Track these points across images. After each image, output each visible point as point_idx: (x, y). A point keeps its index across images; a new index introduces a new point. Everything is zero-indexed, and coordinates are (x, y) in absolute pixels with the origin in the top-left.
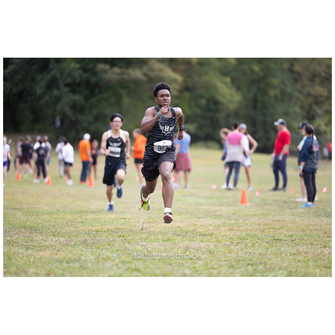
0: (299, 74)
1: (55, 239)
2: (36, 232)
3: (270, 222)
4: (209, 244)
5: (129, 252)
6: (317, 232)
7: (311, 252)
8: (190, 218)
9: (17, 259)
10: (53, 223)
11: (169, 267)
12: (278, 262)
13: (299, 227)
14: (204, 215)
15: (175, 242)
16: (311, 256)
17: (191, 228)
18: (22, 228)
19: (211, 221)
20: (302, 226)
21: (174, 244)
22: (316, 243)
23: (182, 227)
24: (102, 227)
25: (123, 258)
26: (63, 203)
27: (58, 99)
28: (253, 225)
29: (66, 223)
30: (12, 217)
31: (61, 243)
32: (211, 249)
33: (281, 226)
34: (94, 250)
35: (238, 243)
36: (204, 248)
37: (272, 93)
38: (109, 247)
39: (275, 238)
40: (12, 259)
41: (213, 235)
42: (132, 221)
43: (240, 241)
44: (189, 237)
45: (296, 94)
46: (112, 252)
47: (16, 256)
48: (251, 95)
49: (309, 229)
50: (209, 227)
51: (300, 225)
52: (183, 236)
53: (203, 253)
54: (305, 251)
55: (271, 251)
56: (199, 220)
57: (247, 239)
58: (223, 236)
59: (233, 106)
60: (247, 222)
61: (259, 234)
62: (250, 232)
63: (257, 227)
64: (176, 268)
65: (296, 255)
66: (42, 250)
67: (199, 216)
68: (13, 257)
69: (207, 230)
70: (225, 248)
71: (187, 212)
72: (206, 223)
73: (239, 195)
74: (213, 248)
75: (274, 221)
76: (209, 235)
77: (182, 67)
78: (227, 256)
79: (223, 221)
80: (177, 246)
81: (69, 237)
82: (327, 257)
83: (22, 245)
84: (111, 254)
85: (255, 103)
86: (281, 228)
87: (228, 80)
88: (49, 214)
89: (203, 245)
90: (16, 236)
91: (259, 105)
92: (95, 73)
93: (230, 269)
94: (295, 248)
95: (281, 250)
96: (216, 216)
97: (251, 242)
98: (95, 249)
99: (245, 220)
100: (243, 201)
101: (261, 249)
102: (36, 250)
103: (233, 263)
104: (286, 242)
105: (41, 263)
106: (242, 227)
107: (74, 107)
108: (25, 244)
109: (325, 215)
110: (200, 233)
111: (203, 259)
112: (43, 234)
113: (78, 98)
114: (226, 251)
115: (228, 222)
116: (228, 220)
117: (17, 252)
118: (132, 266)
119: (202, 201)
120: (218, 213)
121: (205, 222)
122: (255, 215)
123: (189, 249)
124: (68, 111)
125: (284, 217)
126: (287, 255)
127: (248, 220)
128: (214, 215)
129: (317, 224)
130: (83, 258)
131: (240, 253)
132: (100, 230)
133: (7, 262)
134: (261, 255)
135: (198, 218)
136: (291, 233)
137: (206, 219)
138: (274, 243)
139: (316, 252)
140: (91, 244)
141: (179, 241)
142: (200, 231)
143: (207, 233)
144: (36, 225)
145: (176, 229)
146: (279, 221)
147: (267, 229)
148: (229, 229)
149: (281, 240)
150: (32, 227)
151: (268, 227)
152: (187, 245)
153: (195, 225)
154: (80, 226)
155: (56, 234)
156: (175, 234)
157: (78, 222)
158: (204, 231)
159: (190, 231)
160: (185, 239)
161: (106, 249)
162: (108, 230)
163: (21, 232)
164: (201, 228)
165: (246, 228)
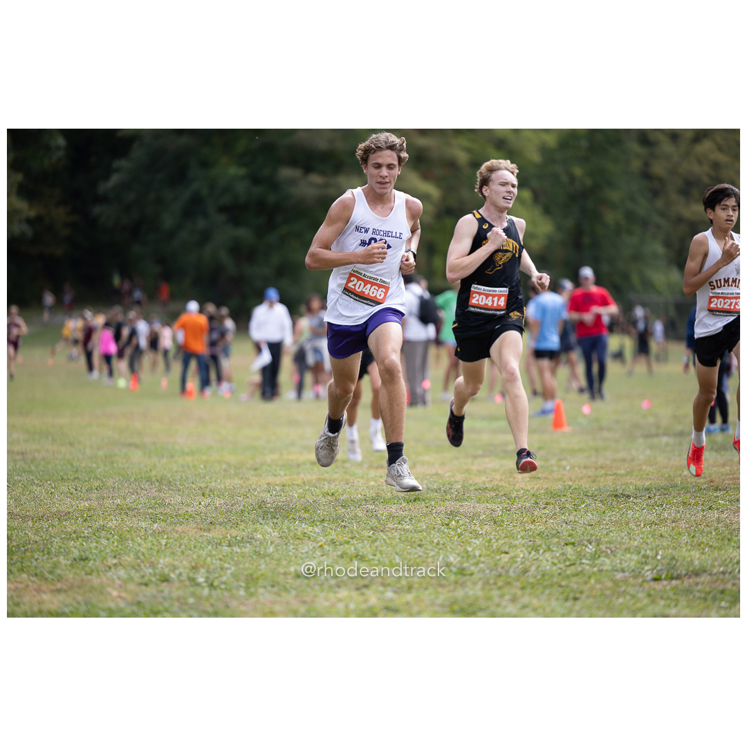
0: (661, 180)
1: (205, 501)
2: (169, 489)
3: (608, 462)
4: (494, 506)
5: (343, 524)
7: (683, 520)
8: (457, 458)
9: (136, 539)
10: (201, 471)
11: (420, 551)
12: (623, 538)
13: (663, 471)
14: (484, 451)
16: (683, 527)
17: (459, 477)
18: (144, 481)
19: (497, 462)
20: (668, 470)
21: (427, 507)
22: (694, 501)
23: (442, 474)
24: (293, 477)
25: (333, 535)
26: (219, 433)
27: (205, 237)
28: (577, 469)
29: (225, 471)
30: (125, 461)
31: (216, 508)
32: (496, 515)
33: (628, 470)
34: (279, 521)
35: (547, 504)
36: (484, 513)
37: (611, 217)
38: (306, 515)
39: (615, 493)
40: (127, 540)
41: (500, 489)
43: (552, 501)
44: (456, 493)
45: (656, 219)
46: (313, 524)
47: (134, 534)
48: (569, 223)
50: (494, 474)
51: (664, 468)
52: (445, 491)
53: (482, 523)
54: (672, 517)
55: (610, 517)
56: (476, 462)
57: (565, 496)
58: (518, 490)
59: (535, 244)
60: (564, 463)
61: (588, 486)
62: (570, 483)
63: (584, 472)
64: (432, 554)
65: (656, 524)
66: (181, 523)
68: (128, 536)
69: (489, 479)
70: (524, 514)
72: (489, 466)
74: (500, 513)
75: (614, 460)
77: (439, 172)
78: (527, 528)
80: (434, 511)
81: (232, 496)
82: (713, 528)
83: (145, 514)
84: (310, 529)
85: (577, 237)
86: (628, 473)
87: (526, 193)
88: (192, 453)
89: (480, 508)
90: (133, 496)
91: (586, 240)
92: (274, 185)
93: (533, 553)
94: (654, 511)
95: (627, 515)
96: (506, 454)
97: (572, 502)
98: (280, 518)
99: (560, 460)
100: (557, 424)
101: (589, 514)
102: (171, 523)
104: (639, 501)
105: (179, 547)
106: (556, 473)
107: (236, 250)
109: (712, 449)
111: (482, 534)
112: (183, 492)
113: (244, 234)
114: (525, 520)
117: (135, 526)
118: (351, 549)
119: (480, 424)
120: (510, 448)
121: (485, 466)
122: (581, 450)
123: (456, 516)
124: (225, 258)
125: (634, 453)
126: (640, 525)
127: (565, 459)
128: (502, 451)
130: (259, 536)
131: (552, 523)
132: (290, 483)
133: (117, 546)
134: (592, 525)
136: (647, 484)
137: (487, 460)
138: (614, 503)
139: (693, 518)
140: (272, 510)
141: (437, 502)
142: (476, 481)
143: (489, 486)
144: (169, 476)
145: (431, 479)
146: (624, 460)
147: (601, 476)
148: (531, 478)
149: (628, 497)
150: (161, 480)
151: (603, 472)
152: (452, 508)
153: (468, 471)
154: (252, 475)
155: (207, 492)
156: (429, 489)
157: (247, 468)
158: (484, 483)
159: (456, 482)
160: (448, 497)
161: (302, 520)
162: (304, 483)
163: (142, 489)
164: (479, 477)
165: (562, 475)
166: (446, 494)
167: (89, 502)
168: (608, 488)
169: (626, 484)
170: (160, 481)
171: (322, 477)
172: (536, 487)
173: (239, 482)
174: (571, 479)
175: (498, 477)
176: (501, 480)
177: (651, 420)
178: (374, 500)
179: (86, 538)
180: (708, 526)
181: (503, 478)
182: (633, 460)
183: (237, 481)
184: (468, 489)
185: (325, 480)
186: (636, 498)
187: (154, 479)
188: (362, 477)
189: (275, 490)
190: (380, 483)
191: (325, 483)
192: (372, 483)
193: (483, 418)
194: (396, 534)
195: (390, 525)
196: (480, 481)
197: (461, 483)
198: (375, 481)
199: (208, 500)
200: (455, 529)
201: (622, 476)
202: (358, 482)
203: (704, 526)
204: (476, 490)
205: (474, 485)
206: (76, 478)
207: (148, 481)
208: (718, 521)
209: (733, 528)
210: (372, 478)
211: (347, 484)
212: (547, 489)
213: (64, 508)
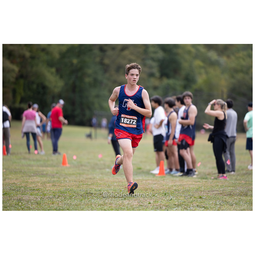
0: (107, 66)
3: (84, 179)
4: (37, 197)
6: (119, 187)
7: (114, 203)
8: (23, 177)
13: (106, 183)
14: (34, 174)
15: (11, 195)
16: (114, 206)
17: (23, 185)
19: (39, 178)
20: (108, 183)
21: (10, 197)
23: (16, 183)
28: (71, 182)
32: (38, 201)
33: (92, 182)
35: (59, 196)
36: (33, 200)
37: (87, 80)
39: (86, 192)
41: (40, 190)
43: (61, 195)
44: (22, 191)
45: (106, 81)
48: (71, 82)
49: (113, 185)
50: (37, 183)
52: (17, 190)
53: (32, 204)
54: (109, 202)
55: (84, 202)
56: (30, 178)
58: (47, 190)
59: (57, 90)
60: (66, 179)
61: (76, 189)
62: (69, 188)
63: (74, 183)
65: (103, 205)
67: (30, 175)
69: (35, 186)
70: (49, 200)
71: (21, 172)
72: (36, 180)
73: (61, 159)
74: (40, 200)
75: (87, 179)
77: (18, 60)
78: (51, 206)
79: (48, 179)
80: (12, 199)
82: (126, 207)
85: (74, 88)
86: (92, 184)
87: (53, 70)
89: (32, 197)
91: (77, 90)
94: (102, 200)
95: (91, 201)
96: (43, 175)
97: (69, 196)
99: (65, 178)
100: (64, 163)
101: (76, 201)
104: (96, 195)
106: (63, 183)
110: (30, 188)
111: (32, 208)
114: (50, 203)
115: (52, 179)
116: (52, 178)
119: (32, 163)
120: (45, 173)
121: (34, 180)
122: (73, 174)
123: (21, 201)
125: (95, 175)
126: (96, 205)
127: (67, 178)
128: (41, 174)
129: (120, 182)
131: (61, 204)
134: (77, 205)
135: (29, 176)
136: (100, 188)
137: (35, 178)
138: (86, 196)
139: (118, 203)
141: (14, 195)
142: (30, 186)
143: (35, 188)
145: (12, 185)
146: (91, 179)
147: (81, 185)
149: (92, 194)
151: (82, 183)
152: (20, 197)
153: (27, 182)
156: (11, 189)
158: (33, 187)
159: (22, 187)
160: (18, 193)
164: (31, 185)
165: (65, 184)
166: (18, 192)
168: (84, 190)
169: (91, 188)
172: (55, 189)
174: (69, 186)
176: (40, 186)
177: (102, 162)
180: (124, 206)
182: (94, 179)
184: (27, 190)
186: (95, 194)
193: (34, 160)
197: (24, 187)
200: (21, 206)
201: (90, 185)
203: (122, 206)
204: (30, 190)
208: (128, 204)
209: (134, 207)
212: (59, 190)
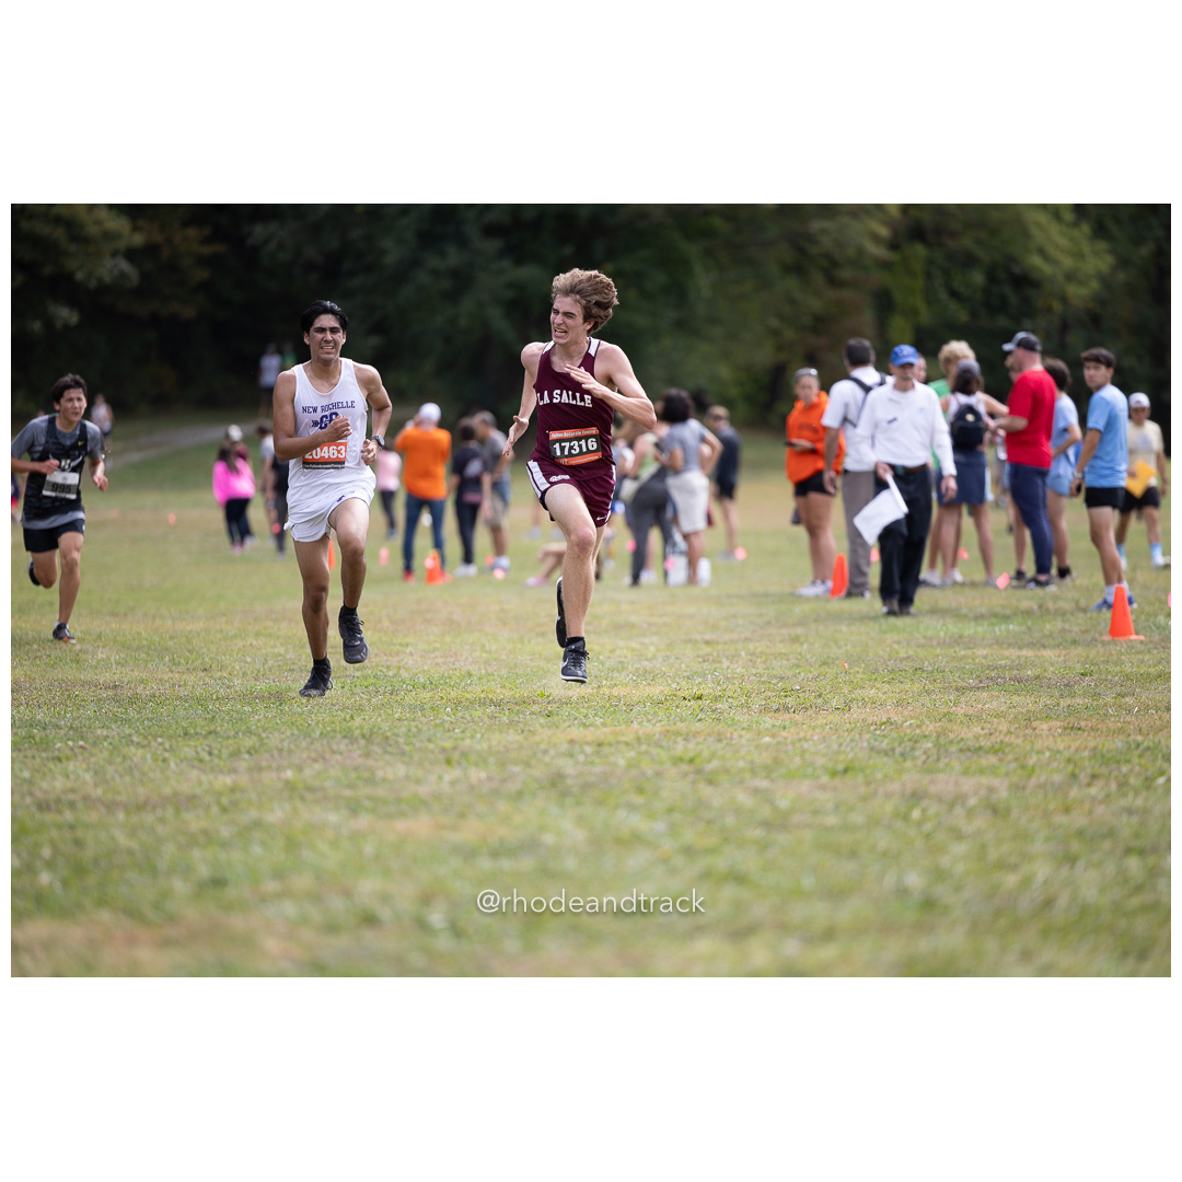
1: (451, 774)
2: (385, 752)
4: (996, 782)
5: (708, 815)
8: (927, 693)
10: (446, 718)
11: (850, 866)
14: (978, 678)
15: (874, 776)
17: (930, 727)
18: (339, 737)
19: (1002, 700)
21: (868, 783)
23: (899, 722)
24: (618, 728)
25: (689, 836)
26: (483, 649)
28: (1152, 710)
31: (471, 787)
32: (998, 799)
34: (588, 811)
35: (1094, 777)
36: (974, 795)
38: (639, 800)
40: (300, 845)
41: (1006, 750)
42: (726, 706)
43: (1105, 770)
44: (924, 757)
46: (652, 816)
47: (314, 836)
50: (995, 721)
52: (902, 755)
53: (970, 813)
56: (962, 699)
57: (1128, 761)
58: (1040, 752)
60: (1129, 700)
62: (1140, 738)
64: (873, 871)
66: (403, 815)
67: (961, 684)
68: (303, 839)
69: (986, 731)
70: (1050, 797)
72: (987, 707)
74: (1006, 795)
76: (993, 750)
78: (1056, 823)
79: (1045, 700)
80: (881, 790)
81: (502, 764)
83: (338, 798)
84: (646, 825)
88: (431, 685)
89: (967, 785)
90: (317, 765)
93: (1064, 868)
96: (1020, 683)
97: (1141, 774)
98: (591, 805)
99: (1122, 695)
100: (1117, 630)
102: (385, 816)
103: (1075, 846)
106: (1113, 719)
107: (519, 305)
108: (348, 793)
110: (962, 744)
112: (411, 757)
113: (536, 275)
114: (1052, 806)
115: (1064, 703)
116: (1062, 696)
117: (317, 821)
118: (720, 863)
120: (1029, 673)
121: (980, 706)
123: (921, 800)
127: (1133, 695)
128: (1012, 678)
130: (549, 839)
131: (1101, 813)
132: (611, 739)
137: (984, 695)
140: (576, 790)
142: (962, 735)
143: (986, 743)
144: (385, 727)
145: (878, 732)
148: (1065, 728)
150: (371, 736)
153: (948, 717)
154: (541, 724)
155: (456, 756)
156: (872, 749)
157: (532, 713)
158: (977, 738)
159: (925, 736)
160: (909, 764)
161: (631, 807)
162: (638, 739)
163: (334, 752)
164: (968, 727)
165: (1124, 722)
166: (905, 760)
167: (234, 776)
170: (368, 738)
171: (673, 728)
172: (1075, 745)
173: (517, 738)
174: (1140, 730)
175: (1004, 727)
176: (1009, 732)
178: (768, 771)
179: (224, 845)
181: (1012, 730)
183: (512, 737)
184: (947, 751)
185: (678, 734)
187: (357, 733)
188: (749, 729)
189: (583, 752)
190: (781, 739)
191: (679, 739)
192: (767, 739)
194: (808, 835)
195: (796, 818)
196: (970, 735)
197: (933, 739)
198: (773, 736)
199: (456, 773)
202: (741, 736)
204: (962, 751)
205: (958, 742)
206: (210, 733)
207: (345, 737)
210: (767, 729)
211: (720, 741)
212: (1095, 748)
213: (185, 788)
